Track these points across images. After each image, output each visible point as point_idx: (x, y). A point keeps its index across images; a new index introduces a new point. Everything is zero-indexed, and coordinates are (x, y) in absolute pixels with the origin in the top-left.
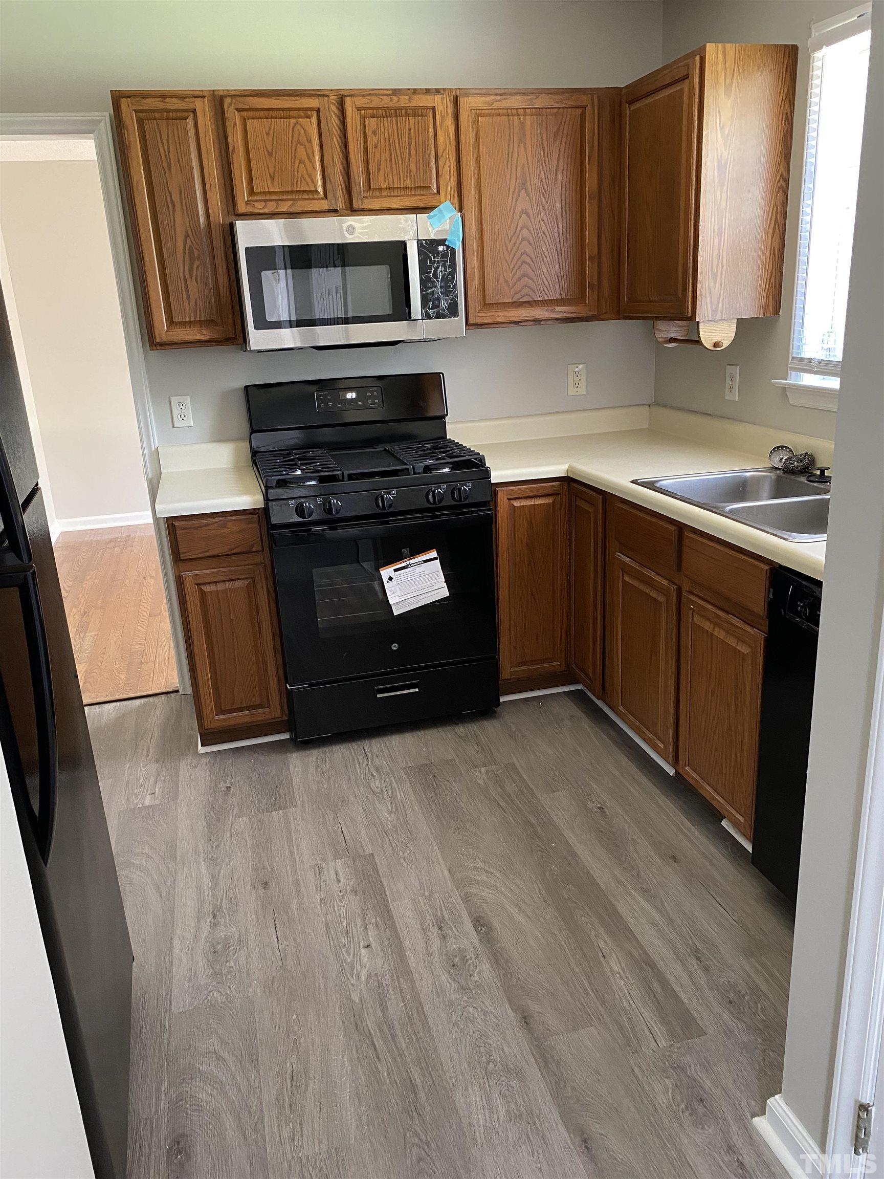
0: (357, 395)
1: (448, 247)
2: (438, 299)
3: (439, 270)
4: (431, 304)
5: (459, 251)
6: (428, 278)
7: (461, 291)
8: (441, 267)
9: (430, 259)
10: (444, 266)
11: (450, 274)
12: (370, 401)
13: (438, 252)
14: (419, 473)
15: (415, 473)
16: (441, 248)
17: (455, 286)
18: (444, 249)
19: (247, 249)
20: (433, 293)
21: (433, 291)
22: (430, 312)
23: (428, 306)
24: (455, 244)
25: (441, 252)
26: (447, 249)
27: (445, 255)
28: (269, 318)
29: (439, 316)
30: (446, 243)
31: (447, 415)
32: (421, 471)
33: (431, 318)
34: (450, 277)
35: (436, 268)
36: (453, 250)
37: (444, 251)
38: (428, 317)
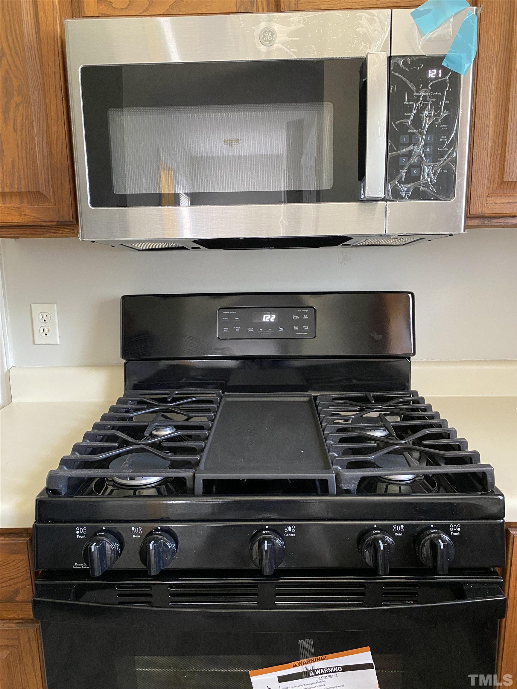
0: (278, 317)
1: (446, 71)
2: (419, 166)
3: (426, 113)
4: (404, 173)
5: (466, 78)
6: (403, 128)
7: (463, 153)
8: (429, 108)
9: (411, 92)
10: (436, 106)
11: (446, 120)
12: (296, 328)
13: (426, 82)
14: (348, 492)
15: (341, 492)
16: (432, 74)
17: (453, 144)
18: (438, 73)
19: (87, 71)
20: (409, 155)
21: (411, 151)
22: (403, 188)
23: (398, 178)
24: (461, 66)
25: (432, 80)
26: (444, 75)
27: (439, 86)
28: (118, 190)
29: (417, 195)
30: (444, 64)
31: (414, 353)
32: (353, 487)
33: (402, 199)
34: (445, 127)
35: (420, 111)
36: (455, 78)
37: (437, 77)
38: (397, 196)
